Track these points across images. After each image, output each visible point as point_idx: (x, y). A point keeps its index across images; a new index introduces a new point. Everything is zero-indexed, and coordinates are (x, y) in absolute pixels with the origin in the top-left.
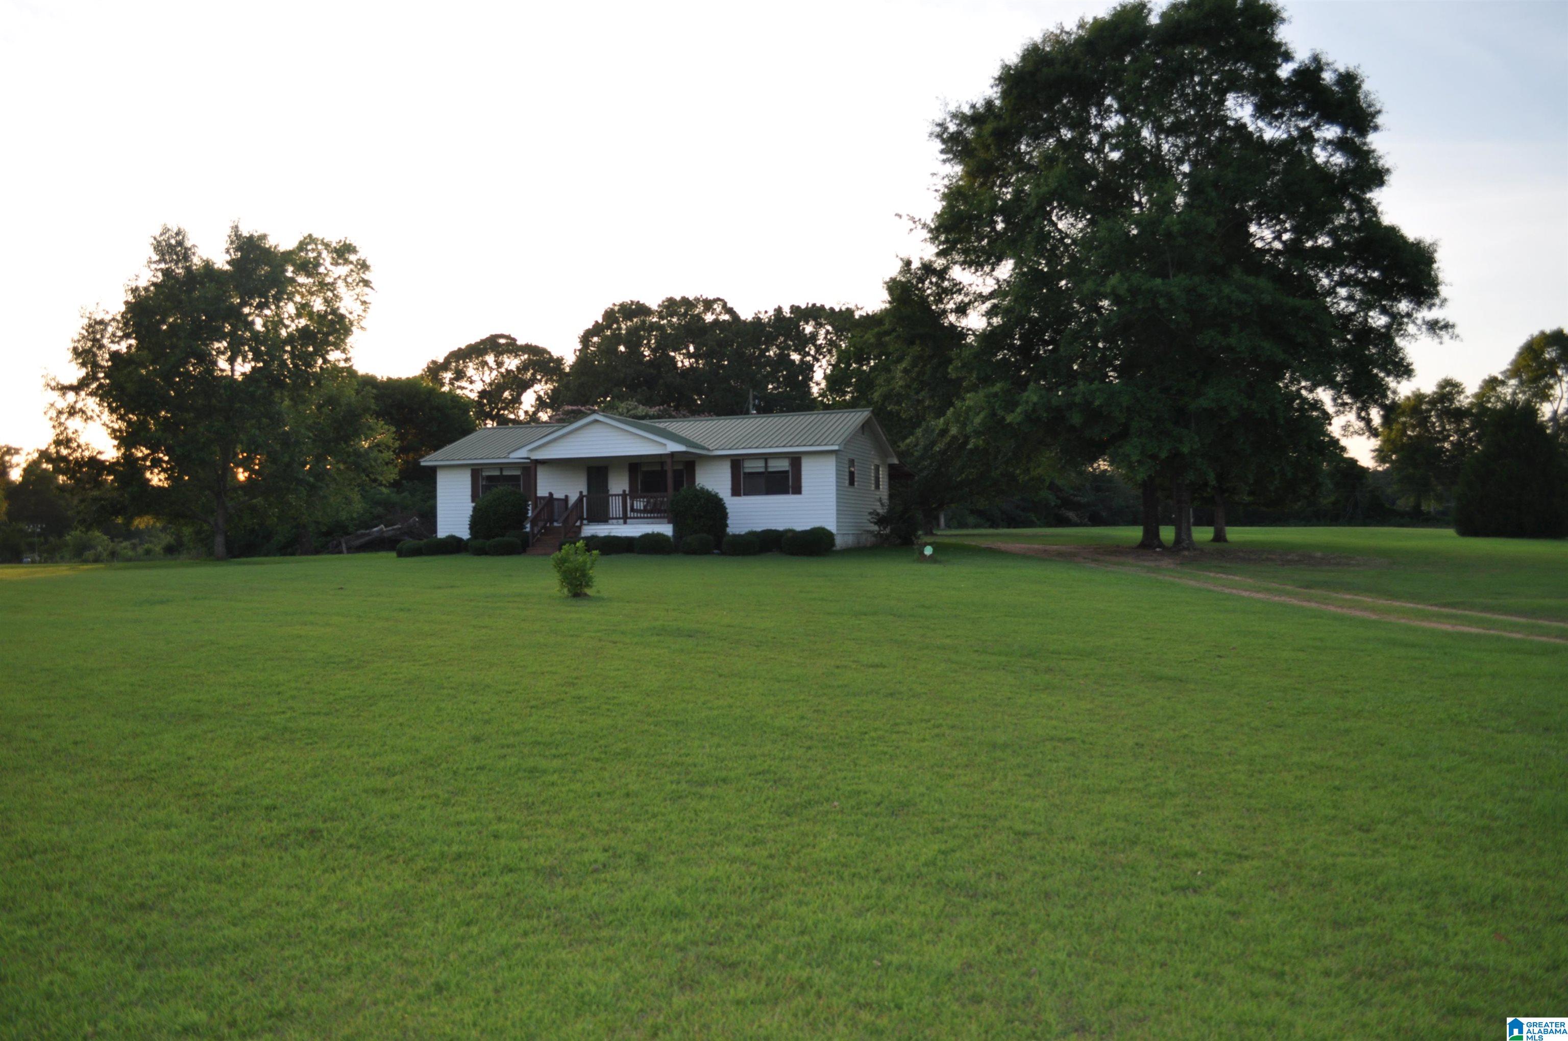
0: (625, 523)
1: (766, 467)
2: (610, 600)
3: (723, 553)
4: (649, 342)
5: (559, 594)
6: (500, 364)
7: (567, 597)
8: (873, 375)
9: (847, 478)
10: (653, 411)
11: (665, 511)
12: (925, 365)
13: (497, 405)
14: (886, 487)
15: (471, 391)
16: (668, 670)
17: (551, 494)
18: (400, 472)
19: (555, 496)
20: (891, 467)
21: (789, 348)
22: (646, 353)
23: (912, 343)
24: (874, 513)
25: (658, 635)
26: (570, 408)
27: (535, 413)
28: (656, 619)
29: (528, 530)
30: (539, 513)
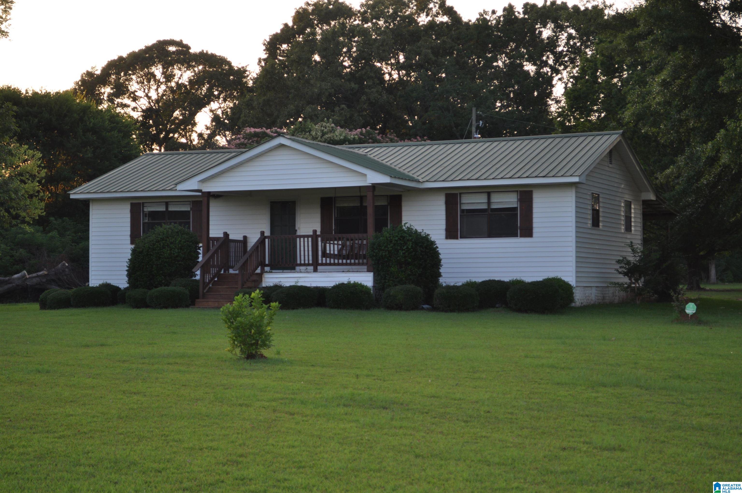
0: (315, 270)
1: (489, 203)
2: (291, 363)
3: (434, 309)
4: (349, 50)
5: (230, 355)
6: (169, 77)
7: (239, 359)
8: (625, 89)
9: (590, 217)
10: (354, 134)
11: (364, 257)
12: (690, 77)
13: (165, 126)
14: (640, 229)
15: (134, 109)
16: (354, 448)
17: (226, 235)
18: (47, 206)
19: (231, 237)
20: (646, 203)
21: (522, 56)
22: (346, 64)
23: (672, 48)
24: (622, 261)
25: (345, 405)
26: (253, 130)
27: (212, 136)
28: (345, 387)
29: (198, 278)
30: (212, 256)
